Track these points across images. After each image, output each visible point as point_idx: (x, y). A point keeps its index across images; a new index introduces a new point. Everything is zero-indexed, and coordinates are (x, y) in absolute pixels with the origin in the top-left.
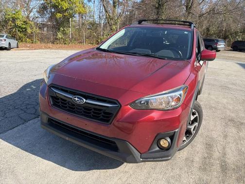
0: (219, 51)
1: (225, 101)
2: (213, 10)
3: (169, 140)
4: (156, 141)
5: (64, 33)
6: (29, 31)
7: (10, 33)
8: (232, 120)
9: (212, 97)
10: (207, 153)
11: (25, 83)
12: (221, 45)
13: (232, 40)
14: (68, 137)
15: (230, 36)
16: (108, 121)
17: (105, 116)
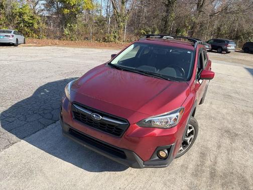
0: (229, 52)
1: (225, 111)
2: (226, 9)
3: (166, 152)
4: (156, 152)
5: (71, 30)
6: (36, 26)
7: (16, 28)
8: (228, 131)
9: (214, 106)
10: (200, 161)
11: (39, 86)
12: (231, 47)
13: (244, 41)
14: (86, 145)
15: (242, 37)
16: (119, 135)
17: (116, 131)
